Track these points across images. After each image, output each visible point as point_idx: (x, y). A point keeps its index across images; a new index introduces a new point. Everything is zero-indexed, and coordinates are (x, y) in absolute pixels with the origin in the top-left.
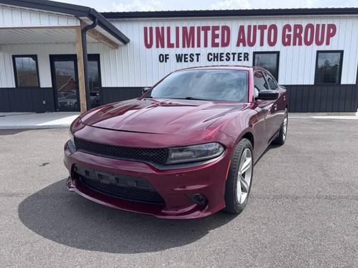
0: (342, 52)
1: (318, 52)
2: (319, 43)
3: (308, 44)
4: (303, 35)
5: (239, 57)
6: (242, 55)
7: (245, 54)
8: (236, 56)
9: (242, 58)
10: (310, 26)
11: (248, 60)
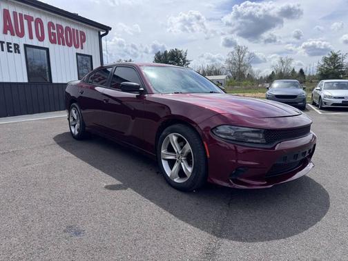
0: (91, 57)
1: (77, 54)
2: (77, 47)
3: (70, 45)
4: (64, 35)
5: (9, 48)
6: (12, 46)
7: (15, 45)
8: (5, 45)
9: (12, 49)
10: (68, 28)
11: (19, 53)
